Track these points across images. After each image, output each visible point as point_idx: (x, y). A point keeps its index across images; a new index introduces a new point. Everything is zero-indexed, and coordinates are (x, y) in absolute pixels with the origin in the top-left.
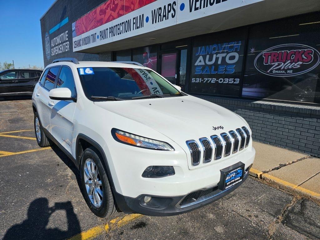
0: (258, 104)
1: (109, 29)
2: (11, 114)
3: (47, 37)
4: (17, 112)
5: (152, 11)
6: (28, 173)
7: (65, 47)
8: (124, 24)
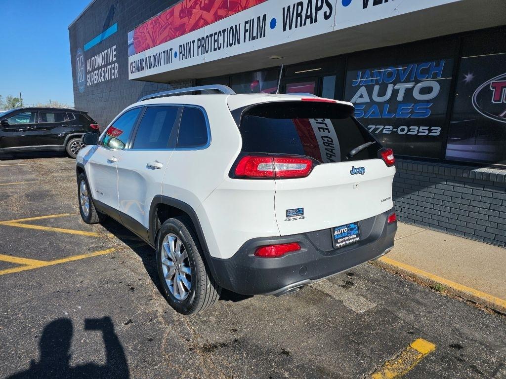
0: (482, 174)
1: (196, 41)
2: (27, 184)
3: (80, 55)
4: (37, 180)
5: (284, 9)
6: (80, 307)
7: (111, 72)
8: (226, 33)
